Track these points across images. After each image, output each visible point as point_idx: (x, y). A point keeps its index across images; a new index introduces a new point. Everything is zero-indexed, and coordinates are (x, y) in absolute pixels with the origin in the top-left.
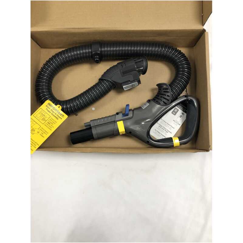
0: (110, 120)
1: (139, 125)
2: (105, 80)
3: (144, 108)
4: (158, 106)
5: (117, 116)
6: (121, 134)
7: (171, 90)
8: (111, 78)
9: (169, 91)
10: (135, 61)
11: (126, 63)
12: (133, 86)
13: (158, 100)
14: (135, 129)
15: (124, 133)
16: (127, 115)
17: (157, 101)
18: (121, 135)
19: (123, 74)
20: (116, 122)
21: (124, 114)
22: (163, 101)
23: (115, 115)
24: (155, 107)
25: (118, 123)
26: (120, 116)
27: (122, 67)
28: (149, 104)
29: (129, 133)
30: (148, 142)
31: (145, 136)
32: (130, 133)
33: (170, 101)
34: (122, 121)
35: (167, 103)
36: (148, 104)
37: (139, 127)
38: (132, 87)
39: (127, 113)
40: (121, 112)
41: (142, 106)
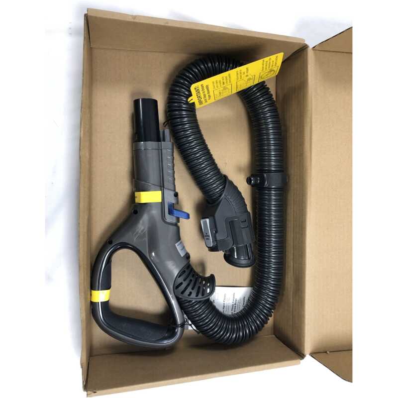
0: (168, 178)
1: (147, 232)
2: (224, 187)
3: (176, 245)
4: (176, 272)
5: (172, 193)
6: (137, 194)
7: (200, 300)
8: (225, 198)
9: (199, 297)
10: (250, 244)
11: (247, 229)
12: (207, 237)
13: (186, 273)
14: (141, 222)
15: (137, 201)
16: (170, 212)
17: (185, 271)
18: (134, 194)
19: (230, 222)
20: (161, 190)
21: (174, 207)
22: (184, 282)
23: (175, 190)
24: (175, 267)
25: (160, 192)
26: (170, 199)
27: (243, 222)
28: (182, 256)
29: (135, 210)
30: (110, 242)
31: (124, 239)
32: (136, 212)
33: (180, 297)
34: (160, 201)
35: (178, 289)
36: (182, 254)
37: (142, 231)
38: (205, 234)
39: (175, 212)
40: (178, 202)
41: (180, 243)
